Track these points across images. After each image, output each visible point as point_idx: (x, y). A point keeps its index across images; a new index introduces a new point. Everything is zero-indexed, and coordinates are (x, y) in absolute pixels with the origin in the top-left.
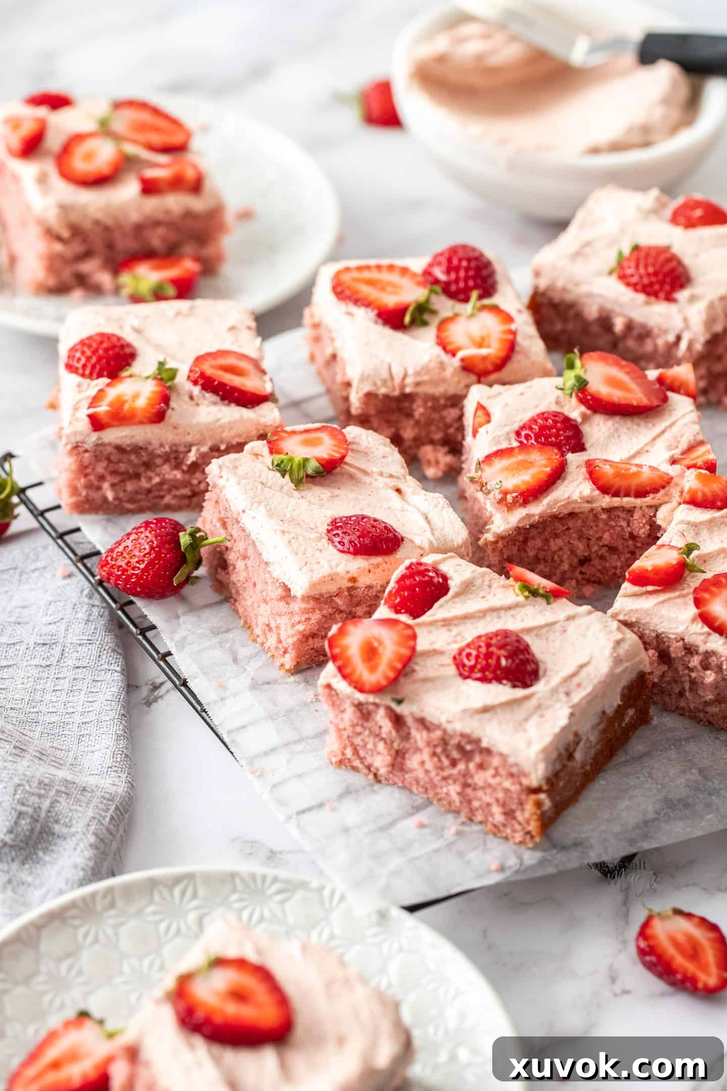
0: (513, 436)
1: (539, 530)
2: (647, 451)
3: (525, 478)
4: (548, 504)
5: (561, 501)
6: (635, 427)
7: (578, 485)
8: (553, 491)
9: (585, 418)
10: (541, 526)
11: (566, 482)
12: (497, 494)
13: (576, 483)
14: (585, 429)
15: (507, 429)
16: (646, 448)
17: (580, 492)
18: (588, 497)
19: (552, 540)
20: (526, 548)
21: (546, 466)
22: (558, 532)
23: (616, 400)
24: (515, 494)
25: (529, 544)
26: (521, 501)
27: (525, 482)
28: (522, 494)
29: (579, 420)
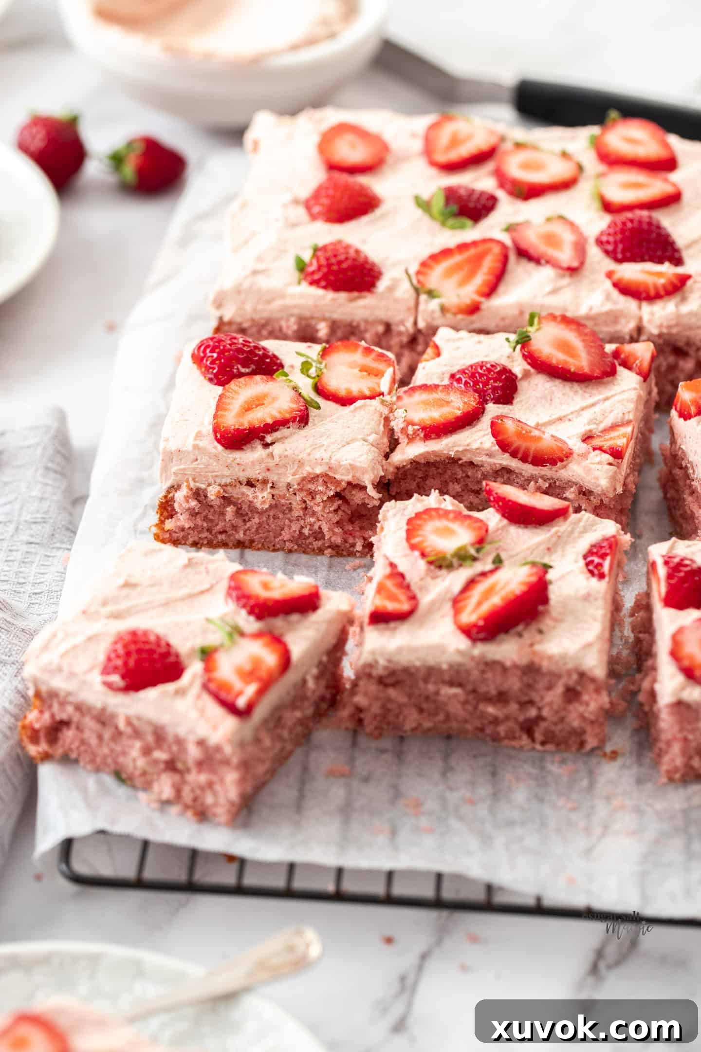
0: (447, 376)
1: (440, 470)
2: (570, 420)
3: (436, 415)
4: (447, 445)
5: (460, 445)
6: (571, 394)
7: (484, 436)
8: (456, 434)
9: (526, 375)
10: (441, 466)
11: (474, 430)
12: (400, 422)
13: (482, 433)
14: (522, 385)
15: (445, 369)
16: (570, 417)
17: (481, 443)
18: (487, 450)
19: (451, 484)
20: (425, 486)
21: (459, 409)
22: (459, 477)
23: (554, 362)
24: (416, 427)
25: (427, 482)
26: (422, 435)
27: (432, 419)
28: (423, 428)
29: (519, 375)
